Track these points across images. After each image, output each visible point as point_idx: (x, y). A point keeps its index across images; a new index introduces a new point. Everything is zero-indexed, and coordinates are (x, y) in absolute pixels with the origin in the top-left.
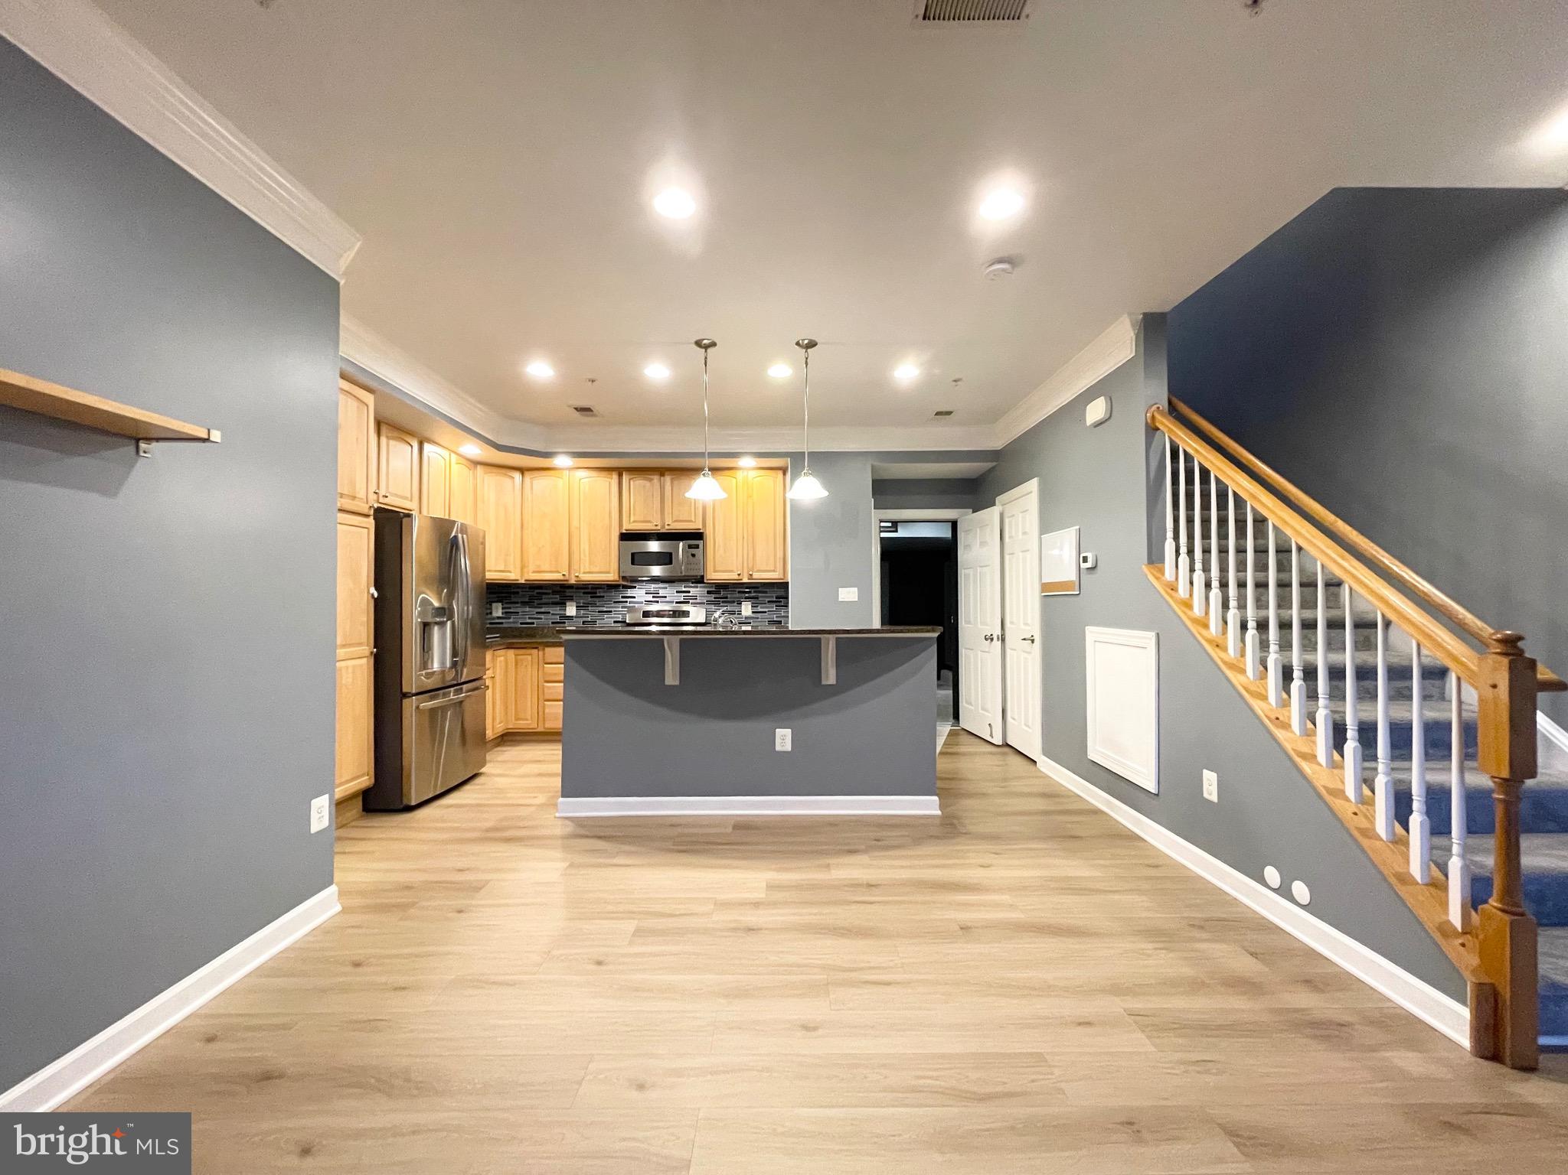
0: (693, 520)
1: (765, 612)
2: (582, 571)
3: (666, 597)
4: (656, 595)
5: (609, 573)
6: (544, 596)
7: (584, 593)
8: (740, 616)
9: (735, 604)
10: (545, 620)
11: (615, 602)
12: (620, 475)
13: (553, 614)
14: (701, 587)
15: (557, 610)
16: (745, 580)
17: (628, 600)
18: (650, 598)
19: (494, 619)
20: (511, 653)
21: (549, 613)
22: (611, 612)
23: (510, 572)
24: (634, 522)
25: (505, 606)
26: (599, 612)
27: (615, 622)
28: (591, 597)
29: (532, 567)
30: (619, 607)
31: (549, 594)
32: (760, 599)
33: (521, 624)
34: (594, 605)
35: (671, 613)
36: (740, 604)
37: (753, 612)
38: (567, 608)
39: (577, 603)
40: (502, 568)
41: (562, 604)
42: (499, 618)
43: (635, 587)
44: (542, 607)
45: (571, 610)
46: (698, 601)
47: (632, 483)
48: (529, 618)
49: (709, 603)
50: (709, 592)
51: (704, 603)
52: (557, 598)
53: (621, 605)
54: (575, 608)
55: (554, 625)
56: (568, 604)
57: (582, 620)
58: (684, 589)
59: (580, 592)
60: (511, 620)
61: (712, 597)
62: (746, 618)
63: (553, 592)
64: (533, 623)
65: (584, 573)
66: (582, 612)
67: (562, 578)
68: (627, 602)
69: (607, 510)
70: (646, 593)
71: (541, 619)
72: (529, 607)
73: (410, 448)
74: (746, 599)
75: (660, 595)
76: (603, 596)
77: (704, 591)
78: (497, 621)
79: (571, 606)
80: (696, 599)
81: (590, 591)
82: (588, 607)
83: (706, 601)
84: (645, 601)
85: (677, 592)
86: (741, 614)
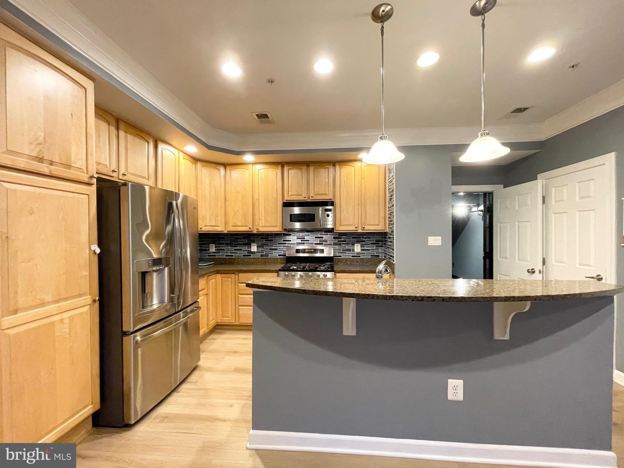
0: (327, 193)
1: (369, 250)
2: (260, 226)
3: (309, 241)
4: (302, 239)
5: (276, 226)
6: (239, 240)
7: (261, 238)
8: (353, 252)
9: (351, 245)
10: (240, 254)
11: (279, 243)
12: (283, 167)
13: (244, 251)
14: (329, 235)
15: (246, 248)
16: (360, 231)
17: (287, 242)
18: (299, 241)
19: (210, 253)
20: (219, 276)
21: (242, 250)
22: (277, 249)
23: (217, 227)
24: (291, 195)
25: (217, 246)
26: (270, 249)
27: (279, 255)
28: (265, 241)
29: (231, 224)
30: (281, 247)
31: (241, 239)
32: (366, 242)
33: (226, 256)
34: (267, 245)
35: (313, 250)
36: (353, 245)
37: (362, 250)
38: (252, 247)
39: (257, 244)
40: (214, 225)
41: (249, 245)
43: (291, 235)
44: (237, 247)
45: (254, 248)
46: (328, 243)
47: (289, 171)
48: (230, 253)
49: (335, 244)
50: (334, 238)
51: (332, 244)
52: (245, 241)
53: (282, 245)
54: (256, 247)
55: (244, 257)
56: (252, 244)
57: (260, 254)
58: (319, 236)
59: (259, 238)
61: (337, 240)
62: (357, 253)
63: (243, 237)
64: (233, 256)
65: (262, 227)
66: (260, 249)
67: (248, 230)
68: (286, 243)
69: (275, 188)
70: (297, 238)
71: (237, 253)
72: (230, 246)
73: (147, 143)
74: (358, 242)
75: (305, 239)
76: (272, 240)
77: (332, 237)
78: (212, 254)
79: (254, 246)
80: (327, 242)
81: (265, 237)
82: (264, 246)
83: (333, 243)
84: (297, 243)
85: (316, 238)
86: (354, 251)
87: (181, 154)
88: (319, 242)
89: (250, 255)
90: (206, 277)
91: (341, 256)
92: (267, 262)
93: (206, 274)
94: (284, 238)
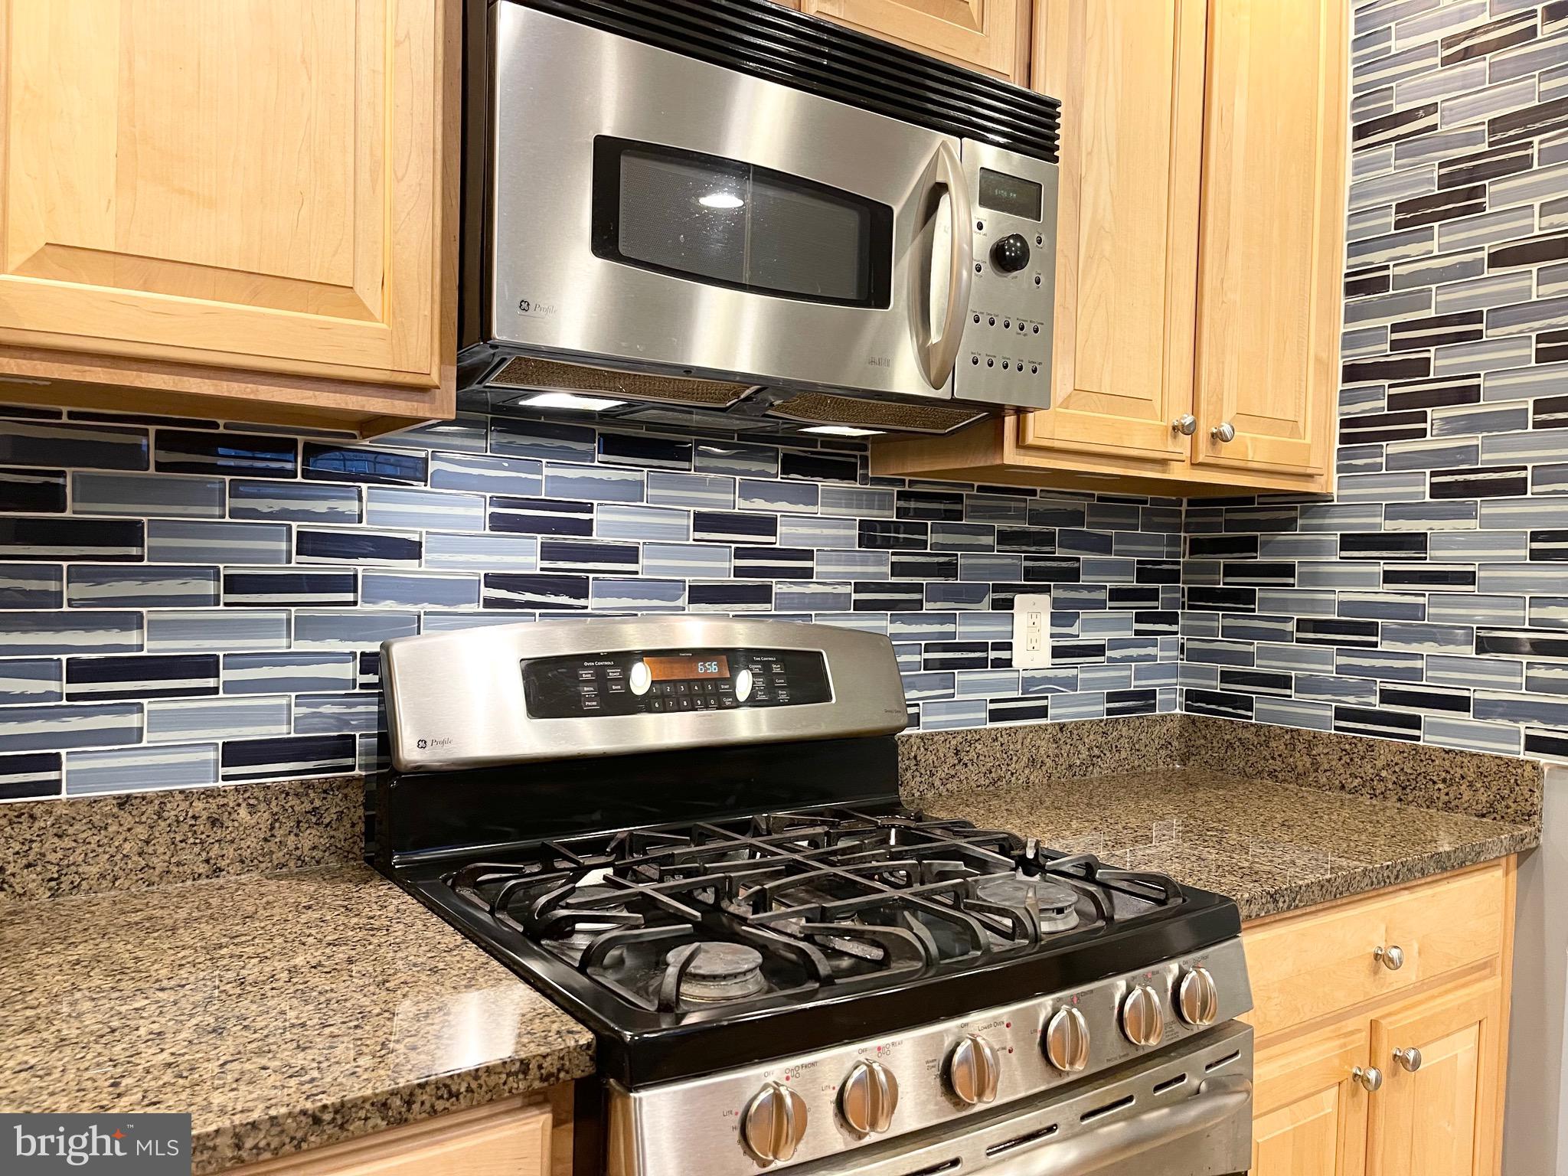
1: (1101, 650)
8: (1002, 675)
9: (985, 607)
11: (234, 584)
14: (834, 498)
17: (362, 567)
22: (207, 666)
26: (82, 671)
32: (1084, 580)
36: (1005, 604)
37: (1057, 652)
53: (289, 609)
61: (879, 566)
62: (1028, 683)
68: (343, 584)
70: (500, 523)
74: (1037, 580)
76: (128, 533)
77: (848, 526)
80: (807, 573)
83: (857, 588)
84: (492, 581)
85: (703, 522)
86: (1008, 663)
88: (731, 580)
94: (321, 507)
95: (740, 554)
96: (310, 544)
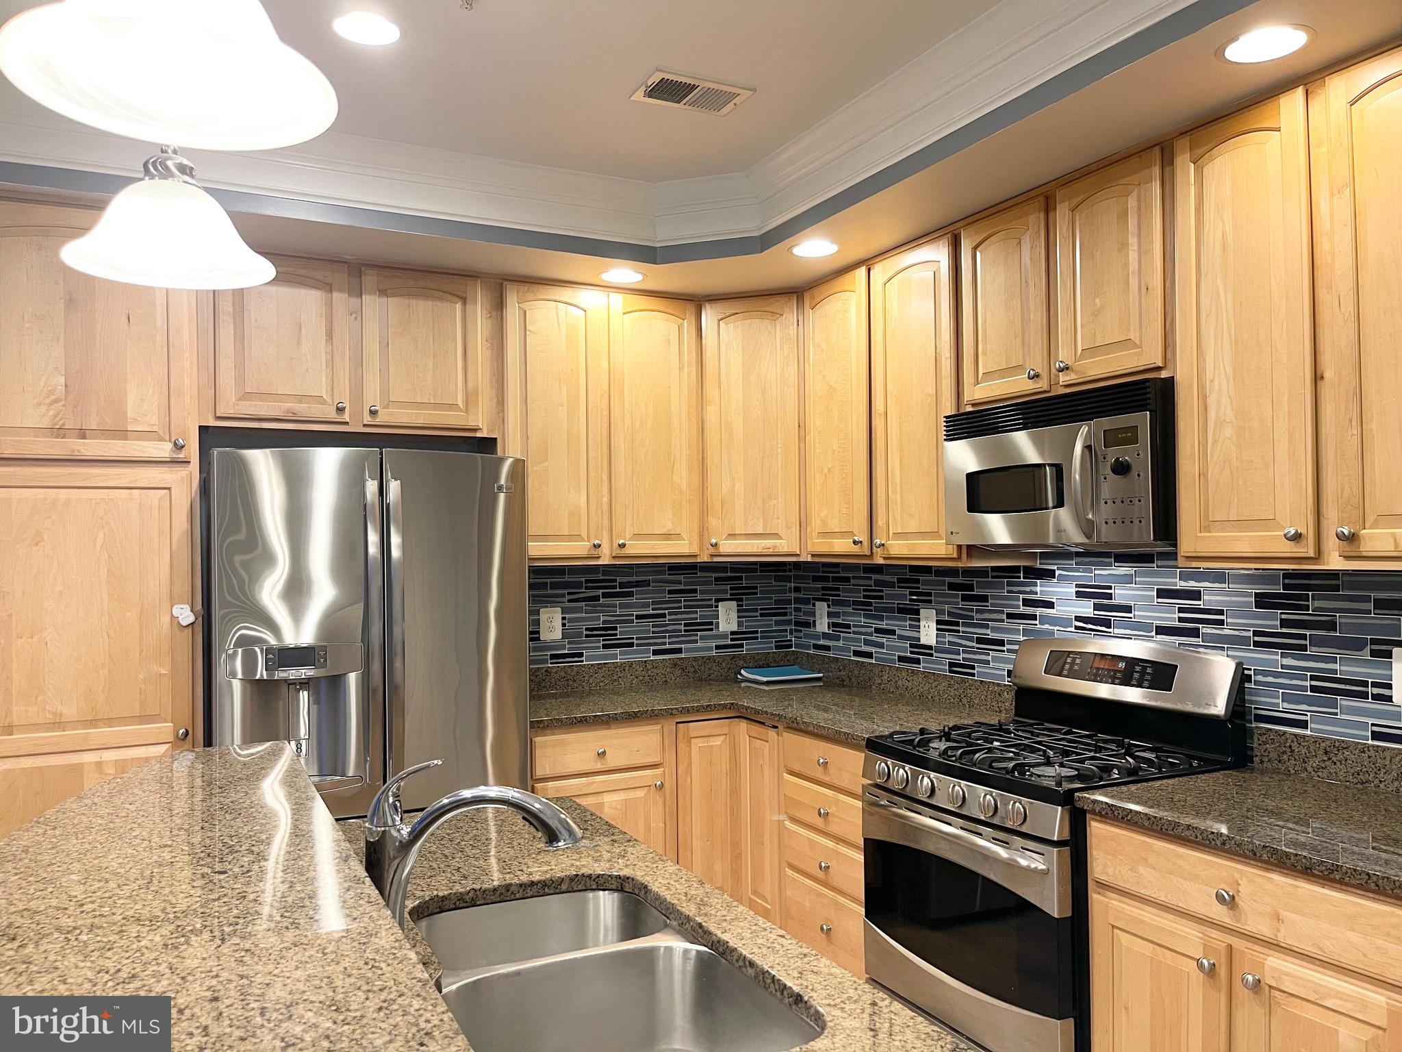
0: (1134, 336)
2: (891, 530)
4: (1098, 594)
6: (887, 591)
7: (952, 586)
8: (1384, 706)
9: (1365, 654)
10: (890, 651)
11: (1010, 616)
12: (955, 242)
13: (901, 637)
15: (901, 626)
17: (1039, 611)
18: (1087, 608)
19: (817, 637)
21: (893, 632)
22: (1001, 643)
23: (776, 536)
24: (989, 375)
25: (833, 609)
26: (979, 641)
28: (964, 599)
29: (816, 526)
30: (1017, 631)
31: (891, 585)
33: (856, 653)
34: (968, 620)
35: (1122, 665)
36: (1384, 653)
38: (922, 623)
39: (937, 612)
40: (760, 530)
41: (914, 613)
42: (825, 636)
43: (1051, 574)
44: (883, 618)
45: (928, 630)
48: (867, 642)
49: (1263, 641)
51: (1247, 641)
52: (905, 598)
53: (1021, 625)
54: (933, 626)
55: (903, 665)
56: (922, 612)
57: (947, 659)
58: (1181, 585)
59: (942, 583)
60: (841, 643)
61: (1271, 621)
63: (900, 581)
64: (869, 655)
65: (894, 536)
66: (948, 638)
67: (855, 549)
68: (1034, 617)
70: (1079, 595)
71: (881, 646)
72: (866, 616)
73: (459, 306)
75: (1113, 602)
77: (1249, 595)
78: (822, 642)
79: (927, 619)
80: (1221, 622)
81: (960, 580)
82: (957, 624)
83: (1256, 633)
84: (1078, 619)
85: (1162, 593)
86: (1388, 699)
87: (617, 299)
88: (1177, 624)
89: (918, 661)
90: (670, 725)
91: (1303, 724)
92: (965, 701)
93: (670, 713)
94: (1028, 589)
95: (1181, 610)
96: (1027, 603)
